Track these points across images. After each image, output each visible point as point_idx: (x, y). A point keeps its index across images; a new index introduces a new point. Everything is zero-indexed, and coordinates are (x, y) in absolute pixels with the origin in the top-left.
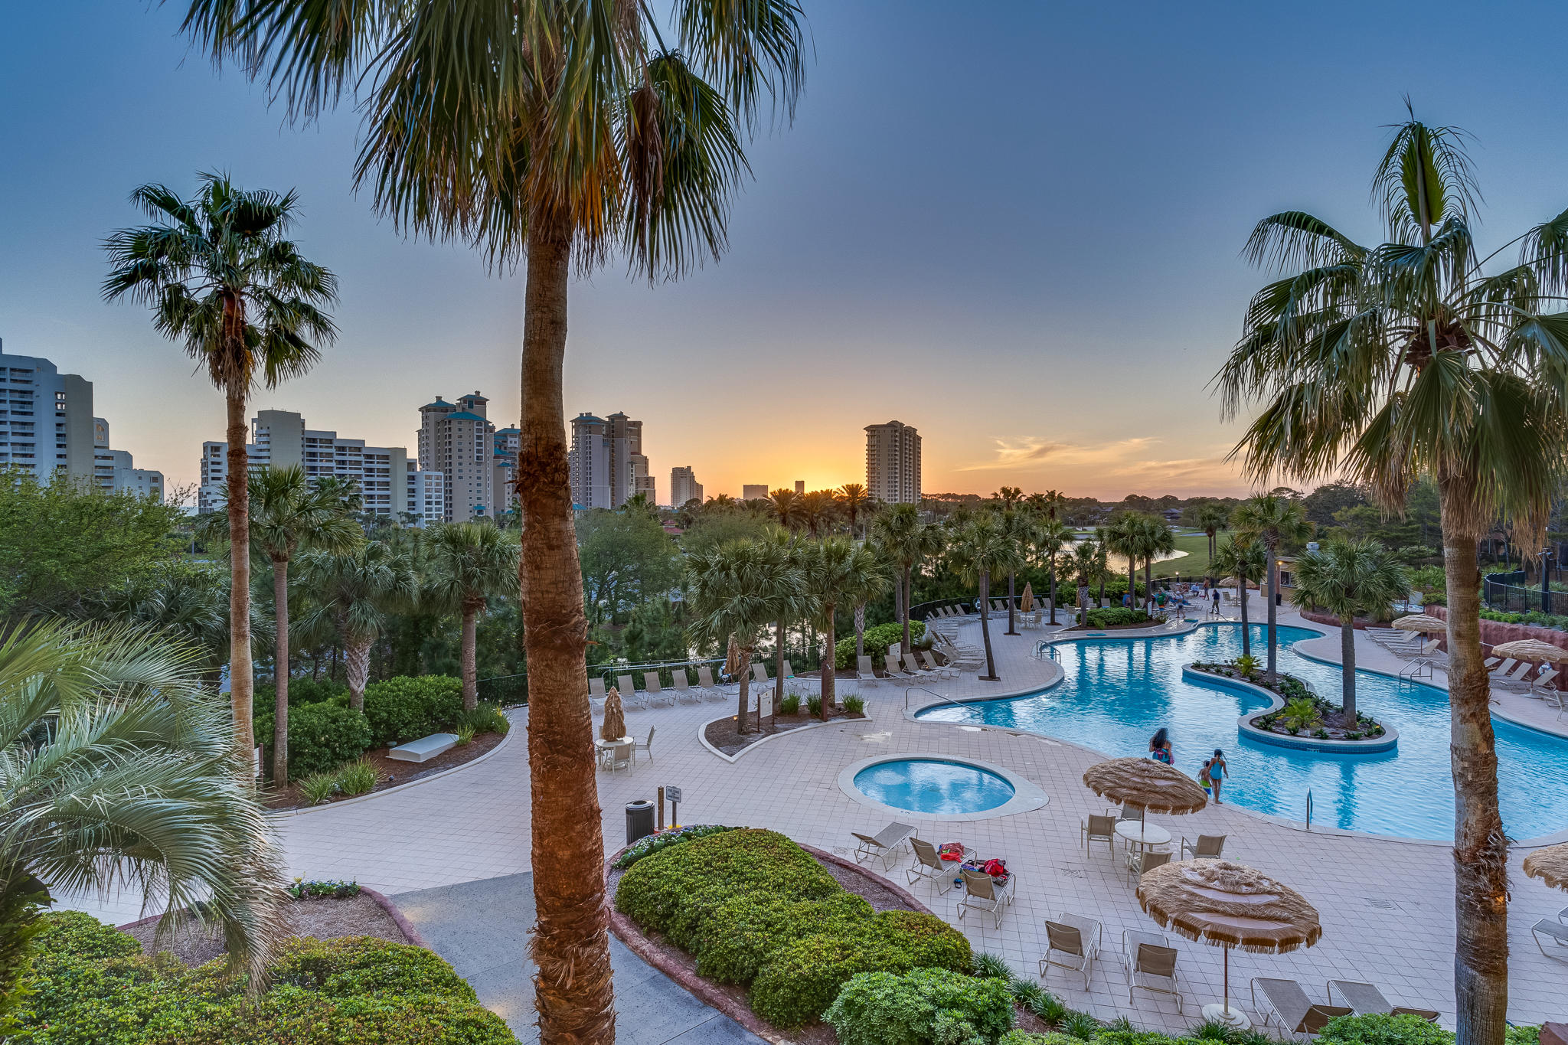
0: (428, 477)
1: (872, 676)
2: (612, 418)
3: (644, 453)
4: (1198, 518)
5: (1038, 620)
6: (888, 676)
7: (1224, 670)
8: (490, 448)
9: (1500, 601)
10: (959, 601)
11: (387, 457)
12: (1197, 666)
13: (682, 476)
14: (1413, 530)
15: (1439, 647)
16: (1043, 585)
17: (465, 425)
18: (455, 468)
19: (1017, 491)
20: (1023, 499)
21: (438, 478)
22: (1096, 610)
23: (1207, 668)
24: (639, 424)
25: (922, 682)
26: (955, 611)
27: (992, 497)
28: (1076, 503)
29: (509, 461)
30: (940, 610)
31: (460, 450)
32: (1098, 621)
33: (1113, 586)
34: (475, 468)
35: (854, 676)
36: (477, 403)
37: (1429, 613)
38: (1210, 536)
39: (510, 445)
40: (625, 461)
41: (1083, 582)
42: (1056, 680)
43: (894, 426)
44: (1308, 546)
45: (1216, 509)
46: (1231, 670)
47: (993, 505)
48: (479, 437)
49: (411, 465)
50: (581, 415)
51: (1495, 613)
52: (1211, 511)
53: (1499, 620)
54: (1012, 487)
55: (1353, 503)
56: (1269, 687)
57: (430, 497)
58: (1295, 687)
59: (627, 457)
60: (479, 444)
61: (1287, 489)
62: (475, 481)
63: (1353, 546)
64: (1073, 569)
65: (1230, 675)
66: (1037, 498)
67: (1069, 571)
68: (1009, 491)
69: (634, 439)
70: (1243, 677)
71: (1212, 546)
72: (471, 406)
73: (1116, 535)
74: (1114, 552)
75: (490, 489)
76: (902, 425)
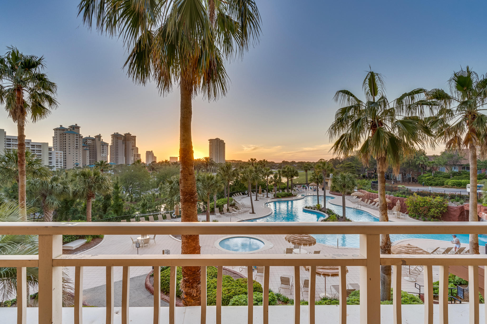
0: (57, 153)
1: (219, 214)
2: (126, 134)
3: (137, 146)
4: (303, 168)
5: (263, 196)
6: (224, 214)
7: (313, 208)
8: (81, 144)
9: (375, 188)
10: (241, 191)
11: (40, 146)
12: (306, 207)
13: (149, 154)
14: (354, 170)
15: (362, 200)
16: (264, 186)
17: (71, 136)
18: (67, 150)
19: (255, 159)
20: (257, 162)
21: (61, 153)
22: (279, 193)
23: (309, 208)
24: (135, 137)
25: (234, 215)
26: (240, 194)
27: (248, 161)
28: (270, 163)
29: (88, 148)
30: (236, 194)
31: (69, 144)
32: (279, 196)
33: (283, 186)
34: (75, 150)
35: (214, 214)
36: (76, 128)
37: (359, 191)
38: (306, 172)
39: (88, 143)
40: (130, 149)
41: (275, 185)
42: (270, 213)
43: (217, 140)
44: (330, 175)
45: (307, 165)
46: (315, 208)
47: (248, 163)
48: (77, 140)
49: (50, 149)
50: (115, 133)
51: (374, 191)
52: (306, 165)
53: (375, 193)
54: (254, 158)
55: (340, 163)
56: (324, 212)
57: (58, 160)
58: (331, 212)
59: (131, 147)
60: (77, 142)
61: (323, 159)
62: (75, 155)
63: (345, 174)
64: (273, 181)
65: (314, 209)
66: (260, 161)
67: (271, 182)
68: (253, 159)
69: (133, 142)
70: (318, 210)
71: (307, 175)
72: (73, 129)
73: (284, 172)
74: (283, 177)
75: (81, 157)
76: (220, 139)
